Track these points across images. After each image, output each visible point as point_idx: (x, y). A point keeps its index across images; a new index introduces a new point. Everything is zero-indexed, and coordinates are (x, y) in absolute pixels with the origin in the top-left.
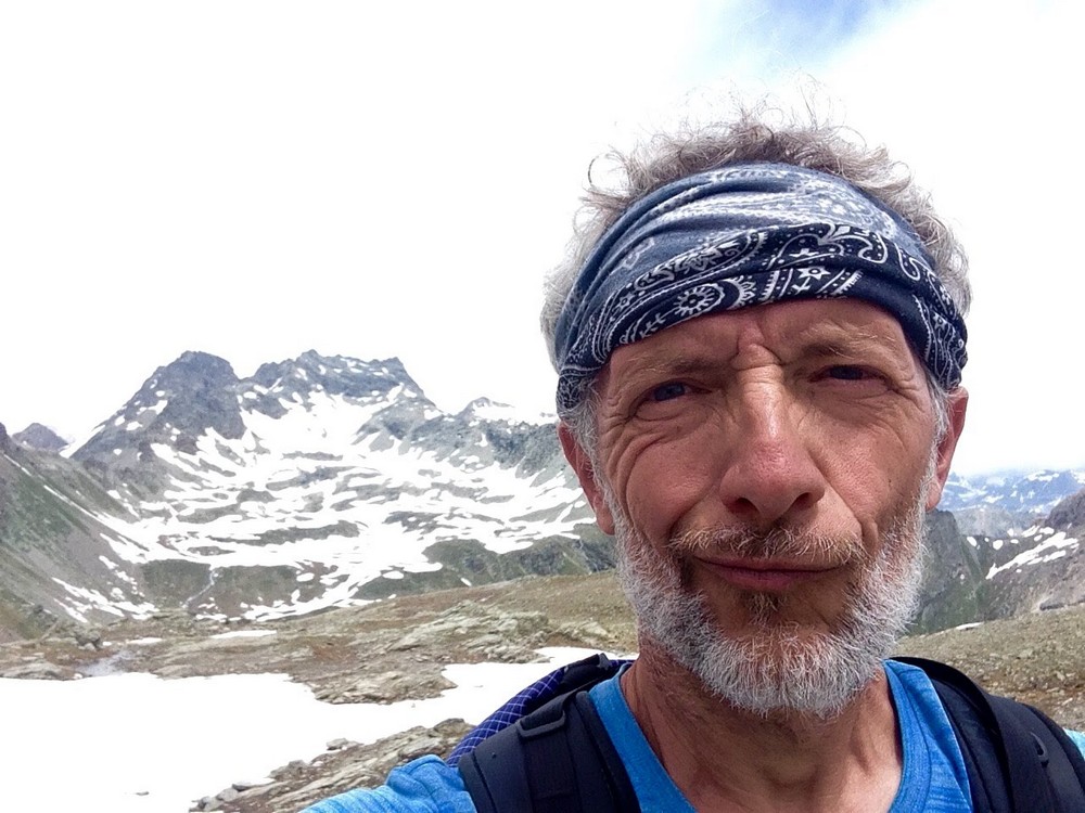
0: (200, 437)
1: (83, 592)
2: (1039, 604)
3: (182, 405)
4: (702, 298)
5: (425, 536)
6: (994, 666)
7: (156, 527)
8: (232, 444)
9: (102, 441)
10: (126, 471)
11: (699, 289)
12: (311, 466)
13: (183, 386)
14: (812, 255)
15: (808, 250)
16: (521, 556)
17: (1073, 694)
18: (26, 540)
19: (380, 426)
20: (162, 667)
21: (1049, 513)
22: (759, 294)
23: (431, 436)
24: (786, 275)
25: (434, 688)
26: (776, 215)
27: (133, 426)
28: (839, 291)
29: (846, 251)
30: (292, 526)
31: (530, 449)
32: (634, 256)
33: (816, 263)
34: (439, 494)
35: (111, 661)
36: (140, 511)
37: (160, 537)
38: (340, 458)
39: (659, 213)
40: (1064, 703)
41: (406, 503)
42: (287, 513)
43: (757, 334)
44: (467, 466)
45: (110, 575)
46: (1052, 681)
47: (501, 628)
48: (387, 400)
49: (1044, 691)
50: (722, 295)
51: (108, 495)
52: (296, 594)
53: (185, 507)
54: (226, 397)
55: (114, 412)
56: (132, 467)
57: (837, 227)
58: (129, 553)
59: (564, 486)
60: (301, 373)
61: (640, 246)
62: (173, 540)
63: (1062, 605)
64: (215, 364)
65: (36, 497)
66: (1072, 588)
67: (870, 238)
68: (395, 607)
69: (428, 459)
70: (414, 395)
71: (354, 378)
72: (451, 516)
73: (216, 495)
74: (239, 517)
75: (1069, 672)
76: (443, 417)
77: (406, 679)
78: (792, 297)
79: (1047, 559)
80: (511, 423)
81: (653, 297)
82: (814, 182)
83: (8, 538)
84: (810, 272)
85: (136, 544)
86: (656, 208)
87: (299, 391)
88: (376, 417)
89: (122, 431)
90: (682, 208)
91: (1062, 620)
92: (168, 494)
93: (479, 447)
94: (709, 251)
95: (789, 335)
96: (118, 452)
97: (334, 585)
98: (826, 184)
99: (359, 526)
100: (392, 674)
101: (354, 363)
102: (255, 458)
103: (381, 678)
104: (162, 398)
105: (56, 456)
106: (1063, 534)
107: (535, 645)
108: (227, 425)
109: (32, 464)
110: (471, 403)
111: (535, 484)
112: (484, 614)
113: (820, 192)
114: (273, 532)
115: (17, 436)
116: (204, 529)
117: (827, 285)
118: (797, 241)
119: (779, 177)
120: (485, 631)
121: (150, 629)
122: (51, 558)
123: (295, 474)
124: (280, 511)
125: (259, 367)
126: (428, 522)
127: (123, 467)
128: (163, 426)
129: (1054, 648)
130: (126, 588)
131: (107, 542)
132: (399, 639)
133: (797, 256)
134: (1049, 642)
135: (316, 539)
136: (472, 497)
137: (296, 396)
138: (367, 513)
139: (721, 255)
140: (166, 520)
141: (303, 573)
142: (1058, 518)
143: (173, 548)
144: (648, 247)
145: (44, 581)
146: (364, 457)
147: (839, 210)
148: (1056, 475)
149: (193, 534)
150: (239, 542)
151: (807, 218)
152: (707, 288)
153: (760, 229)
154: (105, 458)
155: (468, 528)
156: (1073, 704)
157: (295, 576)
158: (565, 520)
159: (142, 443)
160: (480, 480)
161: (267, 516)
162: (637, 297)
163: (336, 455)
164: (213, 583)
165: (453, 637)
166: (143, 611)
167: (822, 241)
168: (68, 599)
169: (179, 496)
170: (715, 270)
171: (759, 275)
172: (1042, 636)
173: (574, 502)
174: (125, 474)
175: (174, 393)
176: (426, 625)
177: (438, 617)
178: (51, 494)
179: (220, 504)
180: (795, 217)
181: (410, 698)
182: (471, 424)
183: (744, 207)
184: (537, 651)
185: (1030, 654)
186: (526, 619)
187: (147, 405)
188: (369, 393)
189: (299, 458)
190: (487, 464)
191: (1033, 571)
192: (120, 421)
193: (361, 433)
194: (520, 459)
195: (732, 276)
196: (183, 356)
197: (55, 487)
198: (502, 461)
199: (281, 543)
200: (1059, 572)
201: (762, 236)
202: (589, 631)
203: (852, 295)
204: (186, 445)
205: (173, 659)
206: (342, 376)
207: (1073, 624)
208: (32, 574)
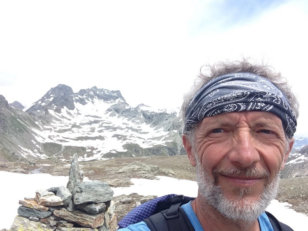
0: (62, 109)
1: (26, 150)
2: (295, 175)
3: (58, 99)
4: (231, 107)
5: (123, 142)
6: (283, 191)
7: (48, 133)
8: (71, 111)
9: (34, 108)
10: (41, 117)
11: (231, 105)
12: (92, 119)
13: (58, 94)
14: (261, 100)
15: (260, 98)
16: (150, 149)
17: (304, 201)
18: (11, 134)
19: (113, 110)
20: (52, 172)
21: (300, 149)
22: (247, 108)
23: (127, 114)
24: (254, 104)
25: (128, 184)
26: (252, 88)
27: (43, 104)
28: (268, 110)
29: (270, 100)
30: (86, 136)
31: (155, 119)
32: (213, 93)
33: (262, 102)
34: (128, 130)
35: (38, 170)
36: (44, 128)
37: (49, 136)
38: (101, 118)
39: (220, 83)
40: (302, 203)
41: (118, 132)
42: (85, 132)
43: (245, 119)
44: (136, 123)
45: (34, 145)
46: (299, 196)
47: (146, 169)
48: (115, 102)
49: (296, 199)
50: (237, 107)
51: (35, 123)
52: (86, 155)
53: (56, 128)
54: (70, 98)
55: (38, 100)
56: (42, 116)
57: (268, 93)
58: (40, 140)
59: (163, 131)
60: (92, 93)
61: (215, 91)
62: (52, 137)
63: (301, 176)
64: (68, 88)
65: (15, 122)
66: (305, 171)
67: (276, 97)
68: (115, 161)
69: (125, 120)
70: (123, 101)
71: (106, 95)
72: (131, 137)
73: (65, 125)
74: (71, 132)
75: (304, 194)
76: (131, 108)
77: (120, 181)
78: (255, 110)
79: (299, 162)
80: (150, 112)
81: (217, 105)
82: (262, 80)
83: (6, 133)
84: (260, 104)
85: (42, 137)
86: (219, 82)
87: (91, 98)
88: (112, 107)
89: (40, 105)
90: (227, 82)
91: (302, 180)
92: (52, 124)
93: (140, 117)
94: (234, 95)
95: (253, 120)
96: (39, 111)
97: (97, 153)
98: (266, 81)
99: (105, 137)
100: (117, 179)
101: (107, 91)
102: (77, 116)
103: (114, 180)
104: (52, 97)
105: (21, 111)
106: (304, 156)
107: (155, 175)
108: (70, 106)
109: (15, 113)
110: (139, 105)
111: (155, 130)
112: (141, 165)
113: (264, 83)
114: (80, 137)
115: (11, 104)
116: (61, 135)
117: (265, 108)
118: (258, 95)
119: (254, 78)
120: (142, 170)
121: (47, 162)
122: (18, 139)
123: (88, 121)
124: (83, 131)
125: (80, 90)
126: (124, 138)
127: (40, 115)
128: (52, 104)
129: (300, 188)
130: (38, 149)
131: (34, 136)
132: (118, 170)
133: (257, 99)
134: (299, 186)
135: (92, 140)
136: (137, 132)
137: (90, 99)
138: (107, 134)
139: (237, 96)
140: (51, 131)
141: (88, 149)
142: (303, 151)
143: (52, 139)
144: (217, 92)
145: (16, 146)
146: (108, 118)
147: (269, 88)
148: (303, 139)
149: (58, 136)
150: (71, 139)
151: (260, 90)
152: (233, 105)
153: (248, 91)
154: (35, 112)
155: (135, 140)
156: (304, 203)
157: (86, 150)
158: (163, 140)
159: (46, 109)
160: (140, 127)
161: (79, 132)
162: (213, 105)
163: (100, 117)
164: (63, 150)
165: (133, 171)
166: (43, 156)
167: (264, 96)
168: (22, 151)
169: (55, 125)
170: (235, 100)
171: (247, 103)
172: (297, 184)
173: (166, 135)
174: (40, 117)
175: (55, 96)
176: (126, 167)
177: (128, 165)
178: (19, 121)
179: (66, 128)
180: (257, 89)
181: (121, 186)
182: (139, 111)
183: (244, 84)
184: (156, 177)
185: (293, 189)
186: (153, 168)
187: (48, 99)
188: (110, 100)
189: (89, 117)
190: (142, 123)
191: (294, 166)
192: (40, 102)
193: (107, 111)
194: (151, 122)
195: (240, 103)
196: (59, 85)
197: (20, 119)
198: (146, 122)
199: (82, 140)
200: (302, 166)
201: (249, 93)
202: (170, 172)
203: (271, 112)
204: (58, 111)
205: (56, 170)
206: (103, 95)
207: (305, 181)
208: (12, 143)
